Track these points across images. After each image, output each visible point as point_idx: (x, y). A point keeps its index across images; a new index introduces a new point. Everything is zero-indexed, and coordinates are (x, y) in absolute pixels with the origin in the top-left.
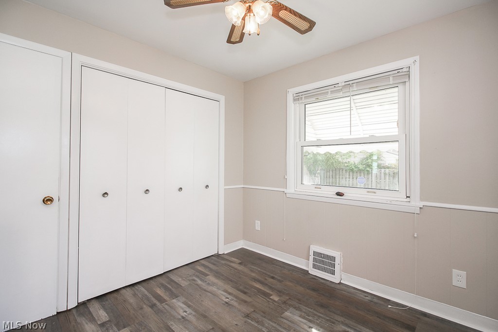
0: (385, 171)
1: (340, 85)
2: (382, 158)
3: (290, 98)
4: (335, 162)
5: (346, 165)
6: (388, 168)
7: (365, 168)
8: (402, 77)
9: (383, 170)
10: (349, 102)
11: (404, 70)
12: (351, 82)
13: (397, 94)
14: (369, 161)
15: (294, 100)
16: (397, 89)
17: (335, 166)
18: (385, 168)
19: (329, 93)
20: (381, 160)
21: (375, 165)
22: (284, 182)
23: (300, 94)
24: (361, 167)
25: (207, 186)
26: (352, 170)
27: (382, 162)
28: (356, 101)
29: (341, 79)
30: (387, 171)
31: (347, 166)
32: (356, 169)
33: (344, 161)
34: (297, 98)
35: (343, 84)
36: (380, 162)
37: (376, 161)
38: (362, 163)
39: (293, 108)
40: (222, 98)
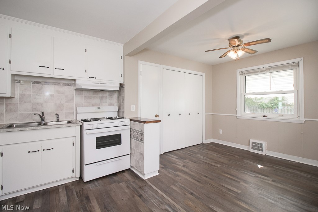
0: (288, 108)
1: (265, 68)
2: (285, 99)
3: (238, 73)
4: (251, 102)
5: (258, 104)
6: (290, 106)
7: (273, 106)
8: (295, 66)
9: (286, 107)
10: (269, 76)
11: (296, 63)
12: (270, 67)
13: (293, 71)
14: (276, 101)
15: (240, 74)
16: (293, 70)
17: (251, 104)
18: (287, 106)
19: (259, 71)
20: (285, 101)
21: (280, 104)
22: (236, 111)
23: (243, 72)
24: (270, 105)
25: (198, 113)
26: (263, 107)
27: (285, 102)
28: (272, 76)
29: (265, 66)
30: (289, 108)
31: (260, 105)
32: (266, 107)
33: (257, 102)
34: (242, 74)
35: (266, 68)
36: (284, 102)
37: (281, 101)
38: (270, 103)
39: (239, 78)
40: (204, 74)
